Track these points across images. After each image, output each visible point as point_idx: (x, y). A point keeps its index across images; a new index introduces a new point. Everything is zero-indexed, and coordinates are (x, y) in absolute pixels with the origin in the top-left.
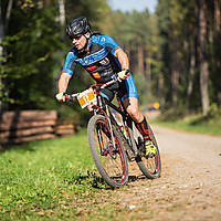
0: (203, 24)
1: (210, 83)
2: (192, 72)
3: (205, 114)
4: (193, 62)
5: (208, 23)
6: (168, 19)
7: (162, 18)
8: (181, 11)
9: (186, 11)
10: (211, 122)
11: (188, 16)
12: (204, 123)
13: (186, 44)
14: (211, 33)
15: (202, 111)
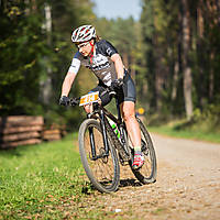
0: (186, 31)
1: (194, 89)
2: (176, 78)
3: (189, 119)
4: (177, 68)
5: (191, 30)
6: (152, 26)
7: (146, 25)
8: (164, 18)
9: (169, 18)
10: (195, 127)
11: (172, 23)
12: (187, 128)
13: (170, 51)
14: (194, 40)
15: (186, 116)
